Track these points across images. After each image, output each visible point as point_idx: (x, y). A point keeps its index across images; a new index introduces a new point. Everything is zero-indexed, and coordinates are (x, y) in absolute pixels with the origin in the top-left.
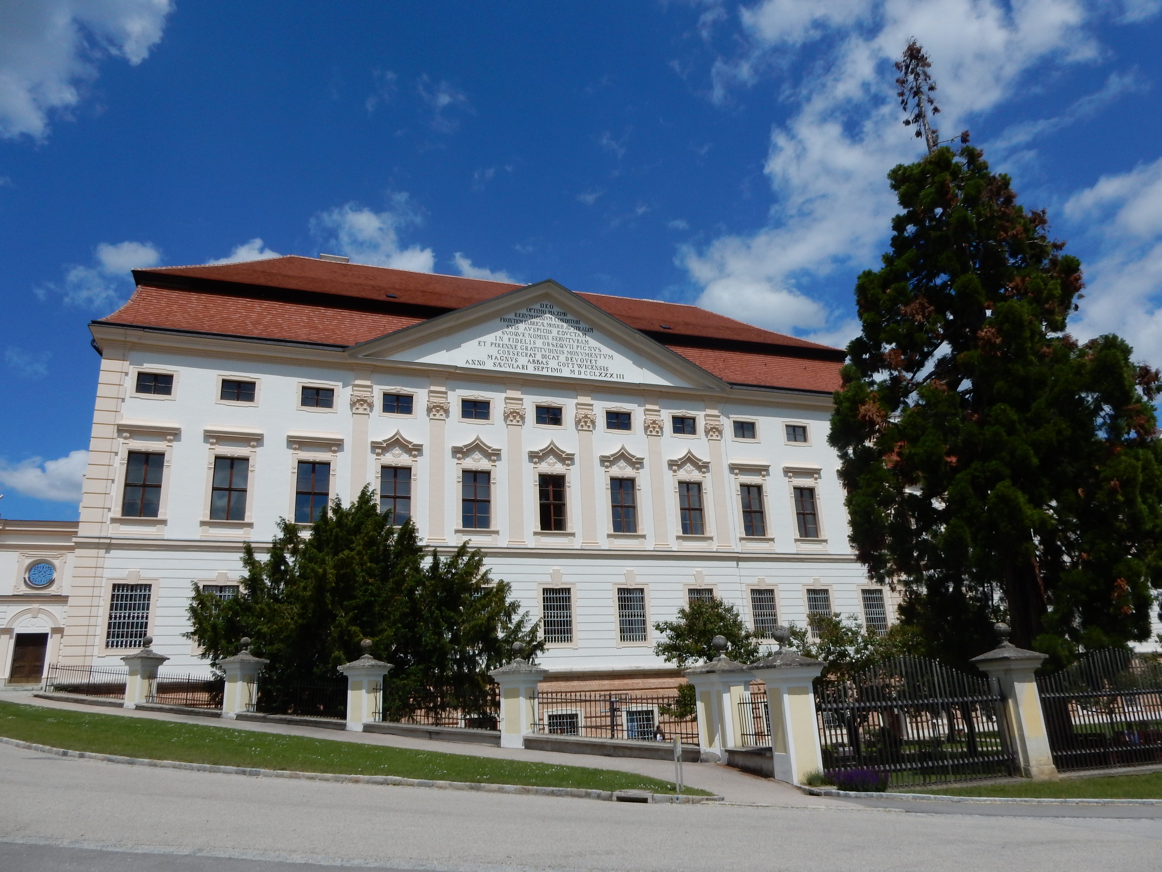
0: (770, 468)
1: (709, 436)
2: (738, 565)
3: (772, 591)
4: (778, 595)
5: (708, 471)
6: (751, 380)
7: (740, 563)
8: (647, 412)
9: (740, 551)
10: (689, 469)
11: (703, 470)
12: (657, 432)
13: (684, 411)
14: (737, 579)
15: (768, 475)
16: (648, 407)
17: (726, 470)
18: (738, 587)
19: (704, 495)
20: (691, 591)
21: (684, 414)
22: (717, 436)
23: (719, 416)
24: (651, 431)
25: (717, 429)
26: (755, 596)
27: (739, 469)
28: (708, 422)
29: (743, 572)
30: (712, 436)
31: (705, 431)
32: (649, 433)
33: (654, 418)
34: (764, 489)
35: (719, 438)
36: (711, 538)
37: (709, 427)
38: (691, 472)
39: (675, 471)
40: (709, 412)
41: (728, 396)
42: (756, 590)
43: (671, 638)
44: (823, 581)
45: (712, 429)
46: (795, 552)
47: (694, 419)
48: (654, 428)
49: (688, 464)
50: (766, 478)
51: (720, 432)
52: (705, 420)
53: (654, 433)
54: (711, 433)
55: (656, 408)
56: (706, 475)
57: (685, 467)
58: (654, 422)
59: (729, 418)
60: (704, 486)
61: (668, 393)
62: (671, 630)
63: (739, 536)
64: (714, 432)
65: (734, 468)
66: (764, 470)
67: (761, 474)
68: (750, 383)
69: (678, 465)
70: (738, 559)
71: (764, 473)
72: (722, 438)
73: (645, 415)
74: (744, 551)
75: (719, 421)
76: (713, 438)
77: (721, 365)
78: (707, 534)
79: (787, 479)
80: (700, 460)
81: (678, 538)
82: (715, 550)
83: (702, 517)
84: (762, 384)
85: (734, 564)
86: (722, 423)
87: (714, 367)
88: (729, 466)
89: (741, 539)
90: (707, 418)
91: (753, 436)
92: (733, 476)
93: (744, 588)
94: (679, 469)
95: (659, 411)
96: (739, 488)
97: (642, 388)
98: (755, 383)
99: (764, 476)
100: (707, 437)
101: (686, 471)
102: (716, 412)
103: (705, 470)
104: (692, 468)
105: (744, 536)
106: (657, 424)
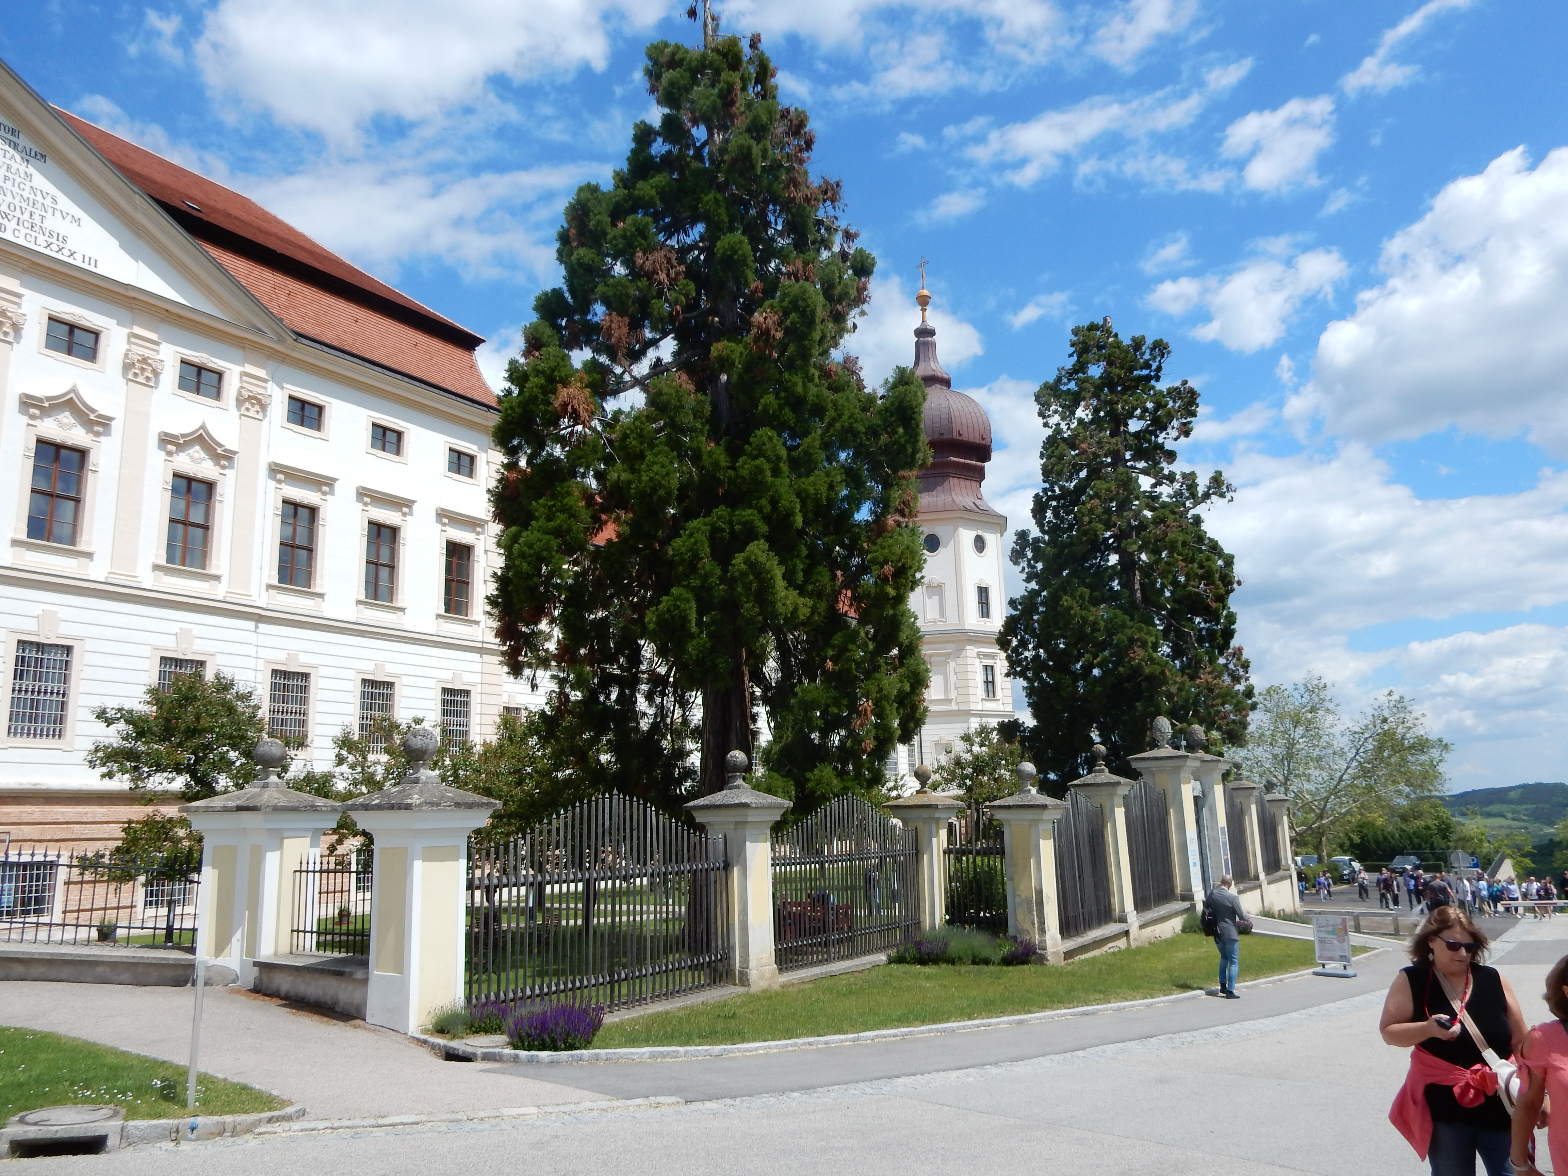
0: (337, 484)
1: (243, 409)
2: (257, 627)
3: (305, 676)
4: (314, 683)
5: (231, 467)
6: (328, 337)
7: (260, 625)
8: (133, 340)
9: (264, 606)
10: (196, 455)
11: (223, 462)
12: (148, 379)
13: (205, 355)
14: (252, 650)
15: (332, 493)
16: (137, 330)
17: (263, 472)
18: (251, 663)
19: (217, 505)
20: (164, 660)
21: (204, 360)
22: (258, 412)
23: (266, 381)
24: (136, 375)
25: (259, 401)
26: (277, 681)
27: (287, 475)
28: (245, 385)
29: (263, 640)
30: (248, 409)
31: (237, 399)
32: (130, 377)
33: (147, 353)
34: (322, 514)
35: (260, 416)
36: (217, 578)
37: (246, 394)
38: (199, 461)
39: (169, 454)
40: (250, 369)
41: (287, 352)
42: (281, 671)
43: (125, 738)
44: (390, 669)
45: (250, 398)
46: (354, 620)
47: (220, 375)
48: (143, 370)
49: (197, 448)
50: (328, 497)
51: (263, 407)
52: (241, 381)
53: (141, 379)
54: (247, 405)
55: (154, 336)
56: (227, 471)
57: (191, 451)
58: (145, 360)
59: (282, 388)
60: (219, 489)
61: (180, 317)
62: (127, 722)
63: (266, 580)
64: (253, 404)
65: (277, 471)
66: (326, 484)
67: (320, 490)
68: (327, 341)
69: (178, 445)
70: (260, 619)
71: (325, 488)
72: (265, 416)
73: (129, 343)
74: (270, 607)
75: (265, 388)
76: (250, 414)
77: (283, 299)
78: (212, 570)
79: (360, 506)
80: (220, 446)
81: (156, 567)
82: (221, 598)
83: (206, 541)
84: (347, 348)
85: (251, 625)
86: (269, 393)
87: (271, 300)
88: (270, 465)
89: (270, 587)
90: (245, 378)
91: (318, 428)
92: (272, 484)
93: (261, 665)
94: (177, 452)
95: (157, 343)
96: (280, 504)
97: (132, 294)
98: (335, 343)
99: (325, 493)
100: (239, 409)
101: (192, 457)
102: (261, 373)
103: (226, 463)
104: (203, 455)
105: (275, 582)
106: (150, 365)
